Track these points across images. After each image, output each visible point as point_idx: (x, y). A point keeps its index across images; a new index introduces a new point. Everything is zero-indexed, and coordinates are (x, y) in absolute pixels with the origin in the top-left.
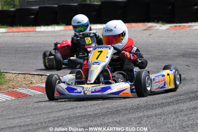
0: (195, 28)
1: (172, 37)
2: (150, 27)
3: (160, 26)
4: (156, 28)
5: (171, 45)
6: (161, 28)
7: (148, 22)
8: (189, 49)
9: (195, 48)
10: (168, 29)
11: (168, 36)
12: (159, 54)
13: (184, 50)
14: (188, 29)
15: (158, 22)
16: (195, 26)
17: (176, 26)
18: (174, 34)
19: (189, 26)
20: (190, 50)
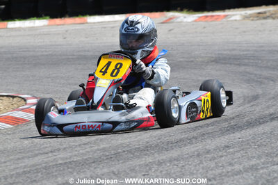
0: (233, 18)
1: (201, 33)
2: (171, 19)
3: (185, 17)
4: (179, 20)
5: (199, 45)
6: (185, 20)
7: (168, 10)
8: (225, 50)
9: (234, 50)
10: (195, 21)
11: (196, 32)
12: (181, 59)
13: (217, 52)
14: (224, 20)
15: (181, 10)
16: (233, 15)
17: (207, 17)
18: (204, 28)
19: (226, 16)
20: (225, 52)
